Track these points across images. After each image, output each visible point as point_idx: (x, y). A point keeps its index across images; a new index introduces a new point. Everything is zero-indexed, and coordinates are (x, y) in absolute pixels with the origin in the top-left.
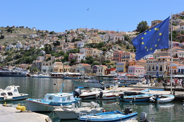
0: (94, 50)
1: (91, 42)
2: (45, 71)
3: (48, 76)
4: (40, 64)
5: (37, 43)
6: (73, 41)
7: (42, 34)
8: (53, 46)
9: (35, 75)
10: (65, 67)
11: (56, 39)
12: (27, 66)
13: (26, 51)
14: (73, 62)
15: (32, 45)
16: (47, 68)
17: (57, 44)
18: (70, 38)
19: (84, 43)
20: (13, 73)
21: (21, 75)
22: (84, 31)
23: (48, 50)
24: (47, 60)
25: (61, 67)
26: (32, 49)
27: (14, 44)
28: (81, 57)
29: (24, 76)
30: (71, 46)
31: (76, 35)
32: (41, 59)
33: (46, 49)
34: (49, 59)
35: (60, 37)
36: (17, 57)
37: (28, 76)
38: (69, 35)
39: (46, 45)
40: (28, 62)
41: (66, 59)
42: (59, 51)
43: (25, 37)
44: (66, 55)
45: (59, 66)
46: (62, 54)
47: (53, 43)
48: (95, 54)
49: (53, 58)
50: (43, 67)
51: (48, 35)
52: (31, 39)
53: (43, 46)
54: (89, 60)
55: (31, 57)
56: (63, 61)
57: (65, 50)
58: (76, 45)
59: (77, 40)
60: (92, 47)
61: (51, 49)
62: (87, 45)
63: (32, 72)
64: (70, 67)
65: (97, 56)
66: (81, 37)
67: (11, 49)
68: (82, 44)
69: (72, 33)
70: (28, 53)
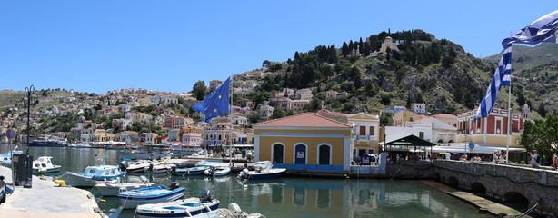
0: (142, 114)
1: (138, 105)
2: (84, 140)
3: (88, 145)
4: (79, 131)
5: (75, 107)
6: (117, 104)
7: (81, 97)
8: (93, 111)
9: (73, 145)
10: (108, 136)
11: (97, 102)
12: (64, 134)
13: (63, 117)
14: (117, 129)
15: (70, 110)
16: (87, 136)
17: (98, 108)
18: (113, 101)
19: (130, 107)
20: (49, 142)
21: (57, 145)
22: (129, 92)
23: (88, 115)
24: (87, 128)
25: (103, 135)
26: (70, 114)
27: (50, 109)
28: (127, 123)
29: (61, 146)
30: (115, 110)
31: (120, 97)
32: (80, 126)
33: (85, 115)
34: (90, 126)
35: (102, 99)
36: (53, 124)
37: (66, 145)
38: (112, 97)
39: (86, 109)
40: (65, 129)
41: (109, 125)
42: (101, 116)
43: (61, 101)
44: (109, 120)
45: (100, 134)
46: (104, 119)
47: (94, 107)
48: (143, 120)
49: (94, 124)
50: (83, 136)
51: (88, 97)
52: (69, 102)
53: (82, 111)
54: (136, 127)
55: (68, 124)
56: (105, 128)
57: (108, 115)
58: (120, 109)
59: (122, 103)
60: (139, 110)
61: (91, 114)
62: (134, 108)
63: (69, 141)
64: (113, 135)
65: (145, 122)
66: (126, 100)
67: (47, 115)
68: (128, 107)
69: (116, 94)
70: (65, 119)
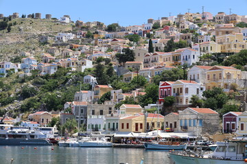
0: (226, 70)
1: (217, 49)
2: (96, 129)
3: (104, 141)
4: (84, 110)
5: (74, 56)
6: (170, 47)
7: (87, 33)
8: (115, 63)
9: (71, 141)
10: (150, 119)
11: (123, 44)
12: (50, 115)
13: (47, 77)
14: (170, 105)
15: (62, 62)
16: (101, 121)
17: (127, 56)
18: (160, 40)
19: (198, 54)
20: (14, 136)
21: (35, 142)
22: (197, 21)
23: (103, 73)
24: (101, 101)
25: (139, 118)
26: (62, 73)
27: (17, 60)
28: (192, 89)
29: (42, 142)
30: (164, 61)
31: (176, 33)
32: (86, 97)
33: (98, 72)
34: (108, 97)
35: (134, 38)
36: (25, 94)
37: (54, 142)
38: (159, 33)
39: (99, 60)
40: (52, 106)
41: (152, 96)
42: (133, 75)
43: (43, 42)
44: (150, 85)
45: (132, 115)
46: (140, 83)
47: (117, 56)
48: (230, 82)
49: (117, 94)
50: (92, 120)
51: (103, 34)
52: (60, 44)
53: (89, 65)
54: (214, 99)
55: (58, 94)
56: (144, 102)
57: (148, 73)
58: (176, 59)
59: (180, 46)
60: (220, 61)
61: (110, 72)
62: (208, 57)
63: (62, 133)
64: (161, 119)
65: (234, 88)
66: (191, 37)
67: (10, 73)
68: (193, 54)
69: (166, 27)
70: (51, 82)
